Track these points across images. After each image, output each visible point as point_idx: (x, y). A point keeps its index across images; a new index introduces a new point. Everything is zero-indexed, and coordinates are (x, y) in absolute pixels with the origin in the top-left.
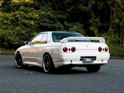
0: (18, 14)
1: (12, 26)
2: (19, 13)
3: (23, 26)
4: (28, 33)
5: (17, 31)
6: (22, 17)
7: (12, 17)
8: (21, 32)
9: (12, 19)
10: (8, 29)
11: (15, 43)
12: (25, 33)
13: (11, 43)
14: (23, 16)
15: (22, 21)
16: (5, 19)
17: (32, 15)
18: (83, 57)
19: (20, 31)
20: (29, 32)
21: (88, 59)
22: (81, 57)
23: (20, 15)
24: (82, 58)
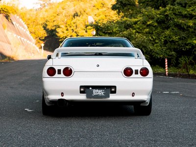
0: (170, 10)
1: (159, 29)
2: (171, 8)
3: (176, 29)
4: (182, 39)
5: (165, 37)
6: (175, 14)
7: (160, 14)
8: (172, 39)
9: (158, 19)
10: (153, 33)
11: (159, 57)
12: (177, 40)
13: (153, 55)
14: (177, 13)
15: (176, 20)
16: (149, 18)
17: (192, 10)
18: (88, 87)
19: (170, 37)
20: (185, 38)
21: (97, 91)
22: (81, 87)
23: (172, 10)
24: (85, 89)
